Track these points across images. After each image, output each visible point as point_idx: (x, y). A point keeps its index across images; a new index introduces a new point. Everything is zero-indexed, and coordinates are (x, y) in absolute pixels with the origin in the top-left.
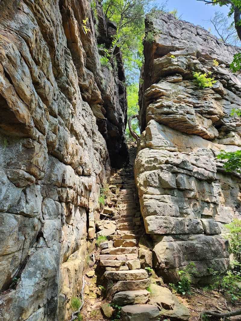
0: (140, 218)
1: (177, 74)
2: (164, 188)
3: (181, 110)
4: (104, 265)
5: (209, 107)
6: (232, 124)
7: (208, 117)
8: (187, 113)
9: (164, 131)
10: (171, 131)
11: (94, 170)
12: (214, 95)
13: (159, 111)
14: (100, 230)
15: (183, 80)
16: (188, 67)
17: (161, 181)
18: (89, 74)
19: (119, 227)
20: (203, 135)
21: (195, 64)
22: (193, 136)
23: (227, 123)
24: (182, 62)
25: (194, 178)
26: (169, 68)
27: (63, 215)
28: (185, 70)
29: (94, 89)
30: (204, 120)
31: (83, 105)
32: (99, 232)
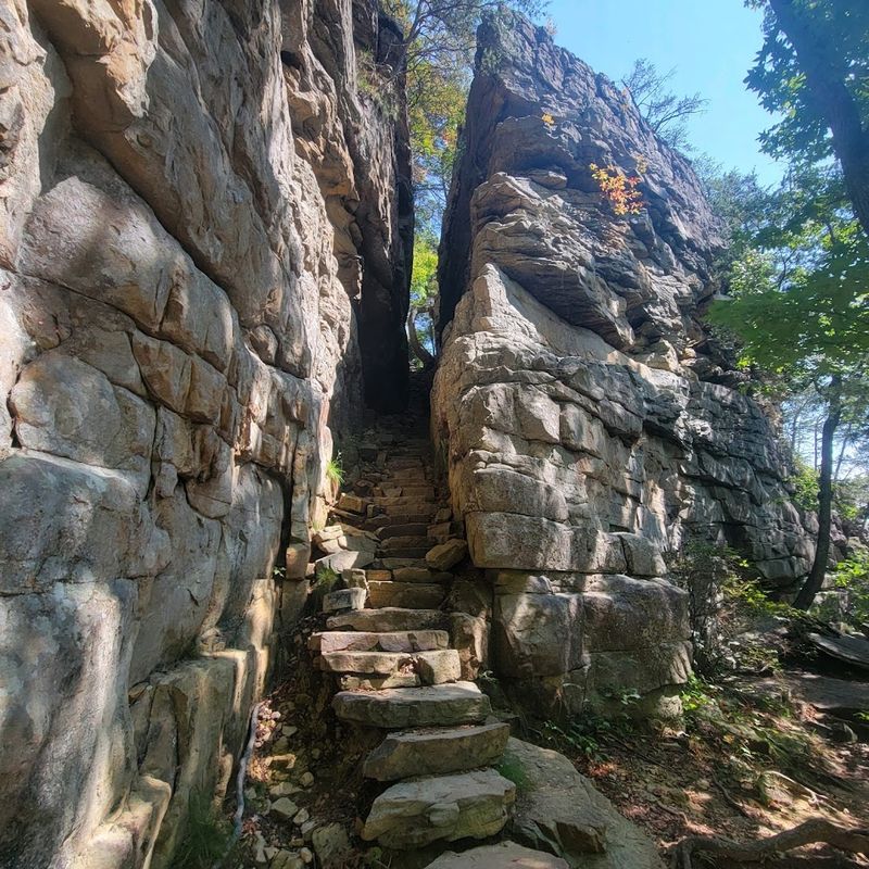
0: (449, 524)
1: (556, 167)
2: (528, 440)
3: (565, 249)
4: (334, 668)
5: (623, 265)
6: (665, 320)
7: (621, 289)
8: (578, 261)
9: (520, 299)
10: (537, 304)
11: (320, 375)
12: (632, 242)
13: (511, 242)
14: (325, 553)
15: (569, 184)
16: (582, 155)
17: (522, 418)
18: (320, 74)
19: (387, 547)
20: (608, 333)
21: (601, 149)
22: (584, 330)
23: (656, 317)
24: (571, 139)
25: (600, 422)
26: (535, 146)
27: (160, 461)
28: (573, 161)
29: (334, 139)
30: (611, 296)
31: (296, 166)
32: (324, 560)
